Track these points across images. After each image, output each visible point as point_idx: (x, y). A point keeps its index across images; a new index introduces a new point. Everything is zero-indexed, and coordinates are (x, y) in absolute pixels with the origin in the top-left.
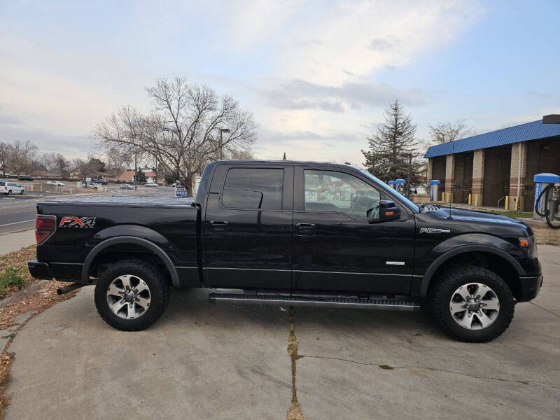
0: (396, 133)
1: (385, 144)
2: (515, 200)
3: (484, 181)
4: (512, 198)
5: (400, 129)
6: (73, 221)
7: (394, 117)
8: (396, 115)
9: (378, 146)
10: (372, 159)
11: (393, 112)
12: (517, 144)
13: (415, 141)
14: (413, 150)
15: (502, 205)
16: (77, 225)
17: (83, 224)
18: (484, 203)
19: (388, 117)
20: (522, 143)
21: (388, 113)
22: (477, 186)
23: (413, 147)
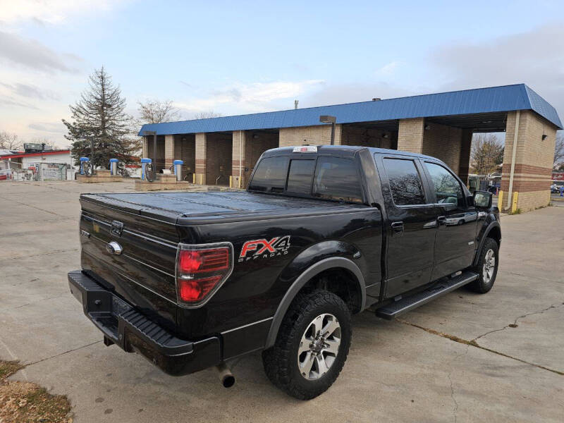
0: (104, 105)
1: (91, 115)
2: (237, 179)
3: (206, 162)
4: (235, 177)
5: (108, 102)
6: (260, 246)
7: (100, 86)
8: (103, 85)
9: (82, 116)
10: (76, 131)
11: (99, 80)
12: (238, 131)
13: (125, 117)
14: (123, 126)
15: (227, 183)
16: (267, 252)
17: (275, 250)
18: (208, 182)
19: (94, 85)
20: (242, 131)
21: (94, 81)
22: (200, 166)
23: (123, 123)
